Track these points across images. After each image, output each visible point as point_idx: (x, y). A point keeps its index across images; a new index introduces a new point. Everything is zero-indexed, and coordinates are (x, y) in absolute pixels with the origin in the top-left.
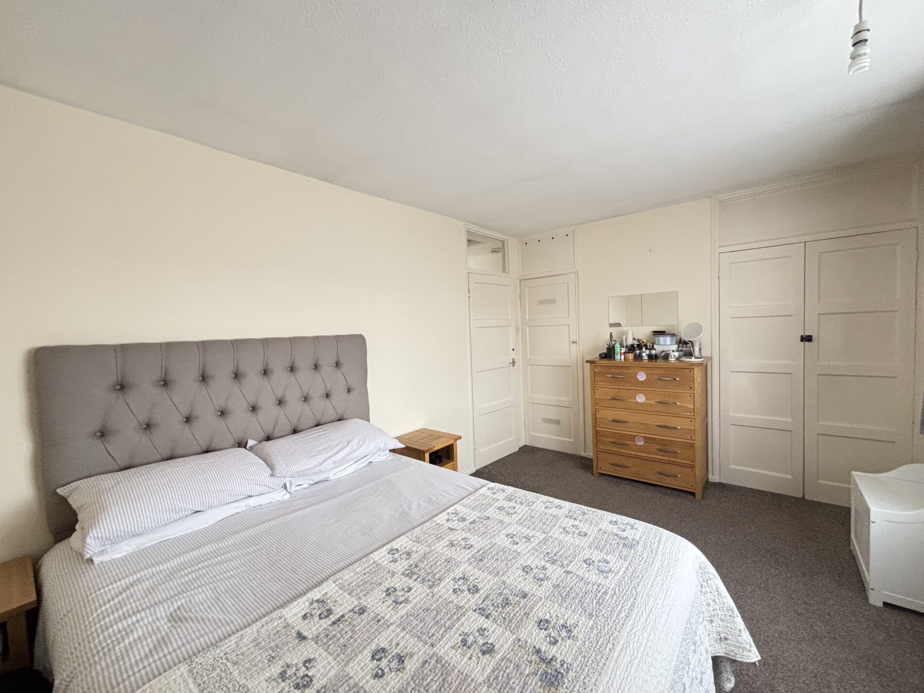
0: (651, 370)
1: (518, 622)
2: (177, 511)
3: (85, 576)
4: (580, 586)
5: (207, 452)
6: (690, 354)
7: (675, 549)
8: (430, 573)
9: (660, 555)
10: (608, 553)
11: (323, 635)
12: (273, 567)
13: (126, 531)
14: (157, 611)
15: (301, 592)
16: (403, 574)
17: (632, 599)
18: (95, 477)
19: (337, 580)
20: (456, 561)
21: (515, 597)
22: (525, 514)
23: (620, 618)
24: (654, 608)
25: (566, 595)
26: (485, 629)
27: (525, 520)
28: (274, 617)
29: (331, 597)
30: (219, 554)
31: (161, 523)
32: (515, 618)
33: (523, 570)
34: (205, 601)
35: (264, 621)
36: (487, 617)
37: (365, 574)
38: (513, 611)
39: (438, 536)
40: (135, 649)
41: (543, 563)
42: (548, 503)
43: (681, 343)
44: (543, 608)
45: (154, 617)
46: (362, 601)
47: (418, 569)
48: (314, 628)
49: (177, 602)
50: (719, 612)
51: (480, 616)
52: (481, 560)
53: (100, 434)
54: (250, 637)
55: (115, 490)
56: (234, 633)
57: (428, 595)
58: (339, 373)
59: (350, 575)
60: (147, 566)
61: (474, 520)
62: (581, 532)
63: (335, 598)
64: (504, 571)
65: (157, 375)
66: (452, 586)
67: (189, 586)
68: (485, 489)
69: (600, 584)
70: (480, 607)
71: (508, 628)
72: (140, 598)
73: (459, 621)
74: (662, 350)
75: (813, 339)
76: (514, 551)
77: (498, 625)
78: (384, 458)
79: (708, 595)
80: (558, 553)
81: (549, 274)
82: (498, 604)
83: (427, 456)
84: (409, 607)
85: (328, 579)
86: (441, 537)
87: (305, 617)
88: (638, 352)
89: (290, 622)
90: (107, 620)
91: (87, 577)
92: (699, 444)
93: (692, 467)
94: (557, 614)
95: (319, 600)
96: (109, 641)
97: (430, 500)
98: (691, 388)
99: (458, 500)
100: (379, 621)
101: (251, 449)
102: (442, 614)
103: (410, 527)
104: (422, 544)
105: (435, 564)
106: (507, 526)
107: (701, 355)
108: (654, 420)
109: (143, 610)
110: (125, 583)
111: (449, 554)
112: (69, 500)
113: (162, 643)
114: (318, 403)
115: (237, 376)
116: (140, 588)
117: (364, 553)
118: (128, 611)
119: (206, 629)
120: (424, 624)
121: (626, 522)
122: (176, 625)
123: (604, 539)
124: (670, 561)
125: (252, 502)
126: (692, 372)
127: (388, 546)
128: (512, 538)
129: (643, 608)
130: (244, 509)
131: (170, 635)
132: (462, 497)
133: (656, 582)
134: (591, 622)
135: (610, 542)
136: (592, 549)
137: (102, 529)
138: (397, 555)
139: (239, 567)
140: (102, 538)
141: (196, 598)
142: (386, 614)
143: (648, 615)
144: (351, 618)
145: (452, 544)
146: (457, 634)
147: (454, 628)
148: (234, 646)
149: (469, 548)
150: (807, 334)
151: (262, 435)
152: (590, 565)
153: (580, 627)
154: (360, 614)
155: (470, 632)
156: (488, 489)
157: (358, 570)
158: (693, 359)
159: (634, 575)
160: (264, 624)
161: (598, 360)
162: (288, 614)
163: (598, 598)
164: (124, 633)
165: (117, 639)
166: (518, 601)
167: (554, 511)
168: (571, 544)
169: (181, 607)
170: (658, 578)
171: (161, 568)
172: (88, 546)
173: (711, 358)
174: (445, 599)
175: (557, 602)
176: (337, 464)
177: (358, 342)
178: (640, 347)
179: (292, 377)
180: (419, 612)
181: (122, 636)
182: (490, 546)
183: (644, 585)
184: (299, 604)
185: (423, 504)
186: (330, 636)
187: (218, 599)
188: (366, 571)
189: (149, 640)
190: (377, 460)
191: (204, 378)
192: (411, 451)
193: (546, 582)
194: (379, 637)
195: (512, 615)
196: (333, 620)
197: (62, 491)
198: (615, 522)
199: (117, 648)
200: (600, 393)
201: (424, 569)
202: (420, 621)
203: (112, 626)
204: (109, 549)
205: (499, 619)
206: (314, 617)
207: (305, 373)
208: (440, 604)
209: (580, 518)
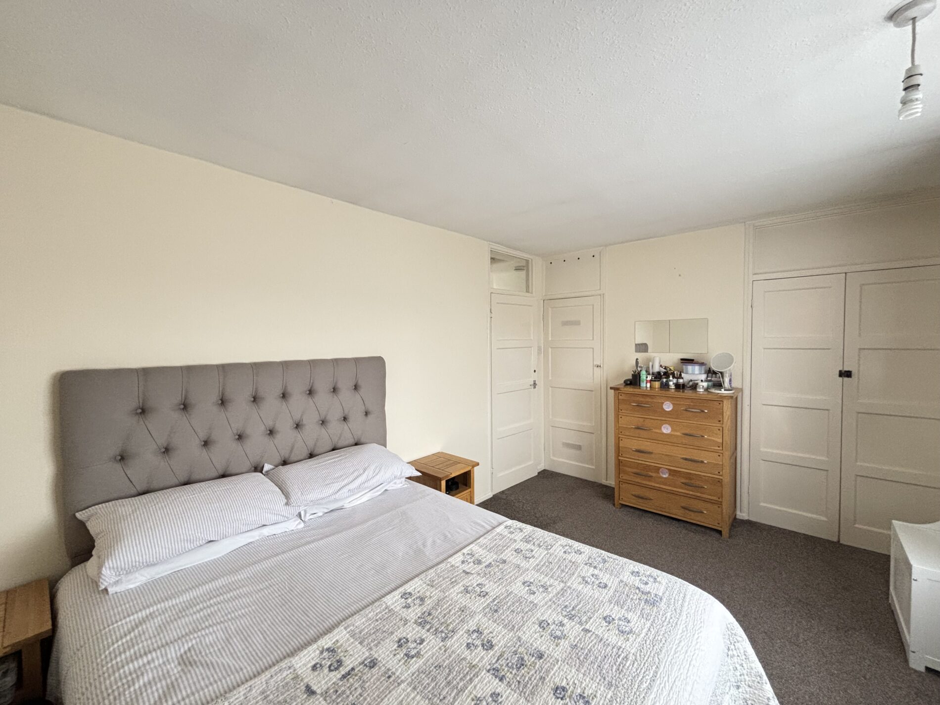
0: (677, 401)
1: (533, 688)
2: (192, 541)
3: (99, 608)
4: (599, 648)
5: (223, 476)
6: (719, 385)
7: (701, 609)
8: (443, 623)
9: (685, 615)
10: (629, 610)
11: (332, 690)
12: (285, 606)
13: (141, 561)
14: (168, 651)
15: (312, 638)
16: (416, 622)
17: (654, 668)
18: (113, 502)
19: (348, 626)
20: (471, 610)
21: (531, 657)
22: (542, 559)
23: (641, 690)
24: (677, 679)
25: (584, 658)
26: (499, 694)
27: (543, 566)
28: (284, 667)
29: (342, 645)
30: (232, 589)
31: (176, 553)
32: (530, 682)
33: (540, 626)
34: (215, 643)
35: (273, 670)
36: (501, 680)
37: (377, 620)
38: (528, 673)
39: (453, 580)
40: (145, 694)
41: (561, 618)
42: (568, 547)
43: (710, 372)
44: (559, 672)
45: (165, 659)
46: (373, 652)
47: (431, 617)
48: (323, 682)
49: (188, 643)
50: (746, 677)
51: (494, 678)
52: (496, 611)
53: (120, 458)
54: (259, 688)
55: (132, 517)
56: (243, 683)
57: (440, 648)
58: (358, 396)
59: (362, 621)
60: (160, 600)
61: (490, 563)
62: (601, 583)
63: (346, 647)
64: (520, 625)
65: (177, 399)
66: (466, 639)
67: (200, 624)
68: (502, 527)
69: (620, 647)
70: (494, 667)
71: (523, 694)
72: (152, 635)
73: (471, 683)
74: (689, 379)
75: (853, 375)
76: (531, 602)
77: (512, 690)
78: (399, 486)
79: (735, 659)
80: (576, 606)
81: (573, 295)
82: (513, 664)
83: (443, 483)
84: (421, 662)
85: (339, 624)
86: (456, 581)
87: (314, 668)
88: (665, 380)
89: (299, 673)
90: (119, 659)
91: (101, 608)
92: (727, 479)
93: (720, 504)
94: (574, 681)
95: (329, 648)
96: (120, 684)
97: (446, 537)
98: (719, 421)
99: (474, 538)
100: (389, 677)
101: (267, 474)
102: (455, 673)
103: (424, 568)
104: (436, 589)
105: (449, 613)
106: (524, 572)
107: (731, 386)
108: (680, 453)
109: (154, 650)
110: (138, 618)
111: (463, 602)
112: (87, 524)
113: (172, 690)
114: (335, 427)
115: (255, 399)
116: (153, 625)
117: (376, 596)
118: (139, 649)
119: (215, 676)
120: (436, 684)
121: (648, 573)
122: (186, 670)
123: (625, 593)
124: (696, 622)
125: (266, 532)
126: (721, 405)
127: (401, 590)
128: (529, 586)
129: (666, 678)
130: (258, 538)
131: (180, 681)
132: (478, 536)
133: (680, 647)
134: (610, 694)
135: (631, 596)
136: (612, 605)
137: (118, 560)
138: (410, 600)
139: (251, 604)
140: (117, 568)
141: (207, 639)
142: (397, 670)
143: (672, 688)
144: (361, 672)
145: (466, 591)
146: (470, 698)
147: (466, 691)
148: (242, 698)
149: (484, 596)
150: (846, 369)
151: (278, 460)
152: (610, 623)
153: (599, 698)
154: (371, 667)
155: (482, 696)
156: (506, 527)
157: (370, 615)
158: (723, 391)
159: (656, 638)
160: (273, 674)
161: (622, 387)
162: (297, 664)
163: (618, 664)
164: (134, 676)
165: (128, 681)
166: (533, 662)
167: (573, 557)
168: (590, 597)
169: (192, 649)
170: (682, 644)
171: (174, 602)
172: (103, 577)
173: (742, 390)
174: (458, 655)
175: (575, 665)
176: (352, 492)
177: (378, 363)
178: (667, 375)
179: (311, 401)
180: (431, 669)
181: (133, 679)
182: (506, 594)
183: (667, 651)
184: (309, 652)
185: (438, 541)
186: (340, 692)
187: (228, 640)
188: (378, 617)
189: (159, 685)
190: (393, 488)
191: (223, 402)
192: (428, 479)
193: (563, 640)
194: (388, 696)
195: (527, 678)
196: (343, 673)
197: (81, 515)
198: (637, 572)
199: (127, 693)
200: (623, 421)
201: (437, 617)
202: (432, 680)
203: (123, 667)
204: (124, 579)
205: (513, 682)
206: (324, 668)
207: (323, 397)
208: (452, 660)
209: (600, 566)
